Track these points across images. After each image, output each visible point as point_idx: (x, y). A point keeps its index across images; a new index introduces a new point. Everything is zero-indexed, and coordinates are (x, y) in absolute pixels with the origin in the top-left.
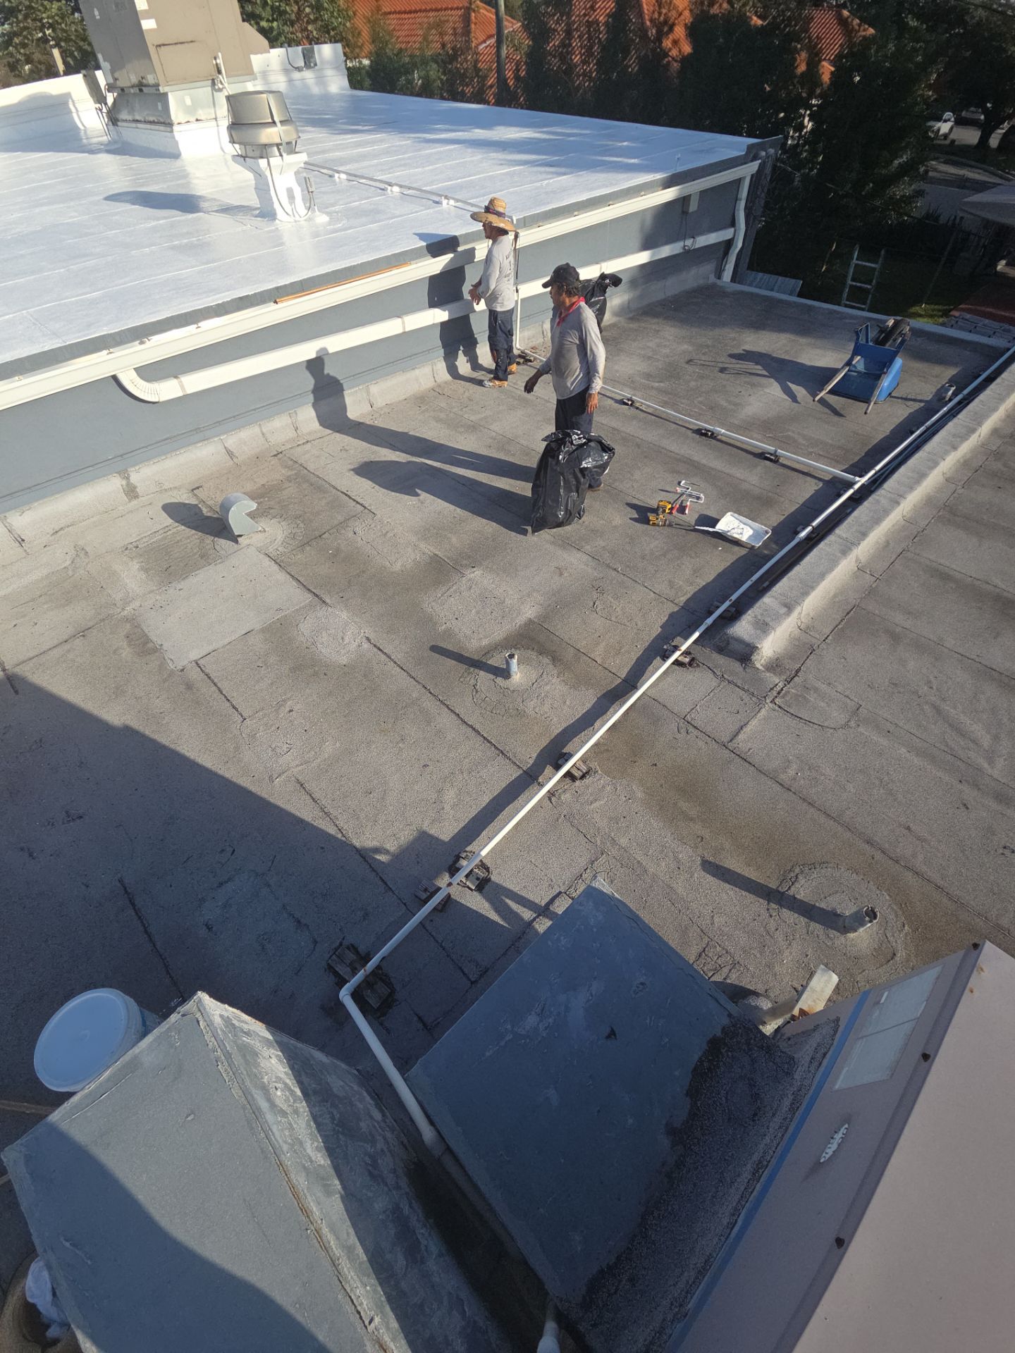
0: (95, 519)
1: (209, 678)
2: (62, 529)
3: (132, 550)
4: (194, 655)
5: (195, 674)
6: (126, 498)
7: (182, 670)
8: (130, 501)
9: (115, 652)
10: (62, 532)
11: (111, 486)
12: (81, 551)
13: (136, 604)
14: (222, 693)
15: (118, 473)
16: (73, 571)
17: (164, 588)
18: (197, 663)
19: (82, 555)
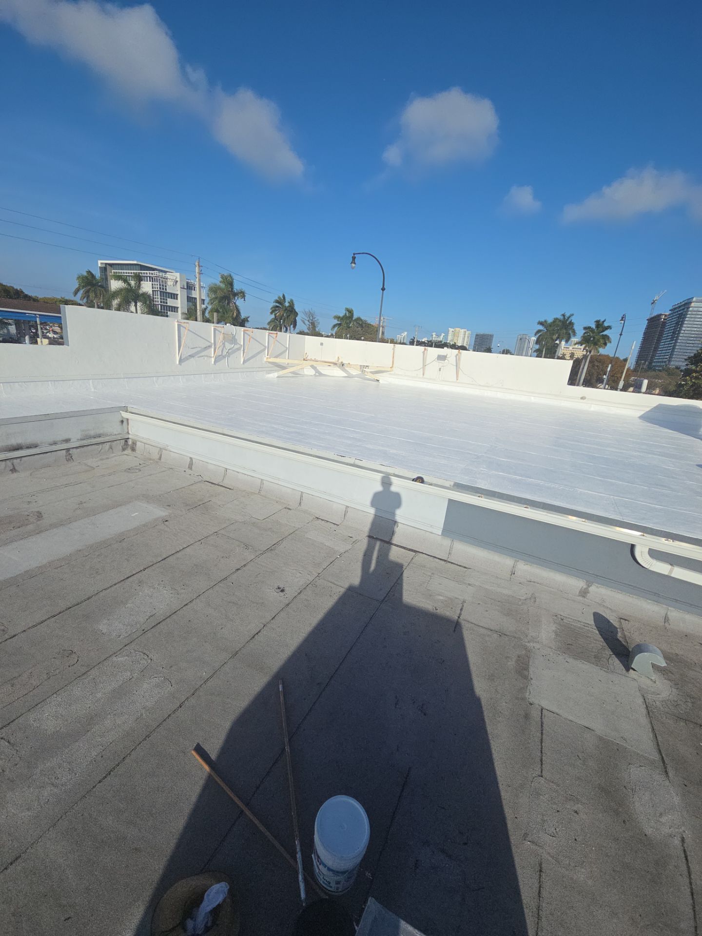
0: (552, 590)
1: (542, 726)
2: (534, 582)
3: (559, 619)
4: (545, 704)
5: (535, 714)
6: (578, 593)
7: (531, 704)
8: (579, 596)
9: (507, 657)
10: (533, 583)
11: (576, 584)
12: (533, 598)
13: (537, 646)
14: (541, 743)
15: (587, 581)
16: (522, 603)
17: (559, 652)
18: (542, 710)
19: (532, 600)
